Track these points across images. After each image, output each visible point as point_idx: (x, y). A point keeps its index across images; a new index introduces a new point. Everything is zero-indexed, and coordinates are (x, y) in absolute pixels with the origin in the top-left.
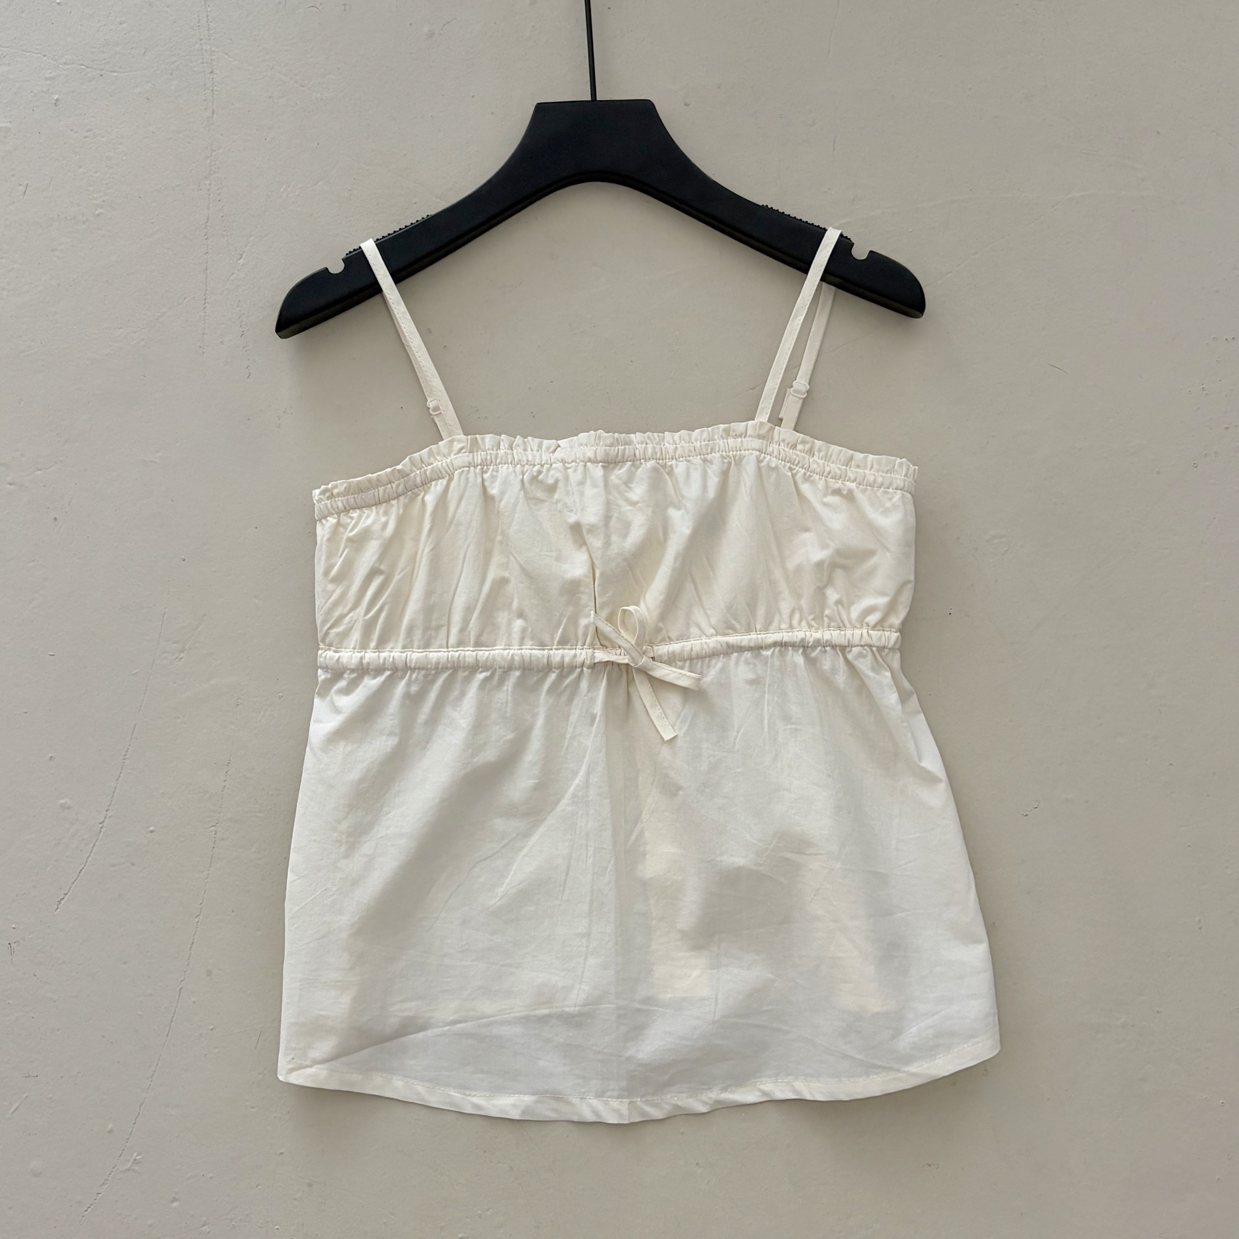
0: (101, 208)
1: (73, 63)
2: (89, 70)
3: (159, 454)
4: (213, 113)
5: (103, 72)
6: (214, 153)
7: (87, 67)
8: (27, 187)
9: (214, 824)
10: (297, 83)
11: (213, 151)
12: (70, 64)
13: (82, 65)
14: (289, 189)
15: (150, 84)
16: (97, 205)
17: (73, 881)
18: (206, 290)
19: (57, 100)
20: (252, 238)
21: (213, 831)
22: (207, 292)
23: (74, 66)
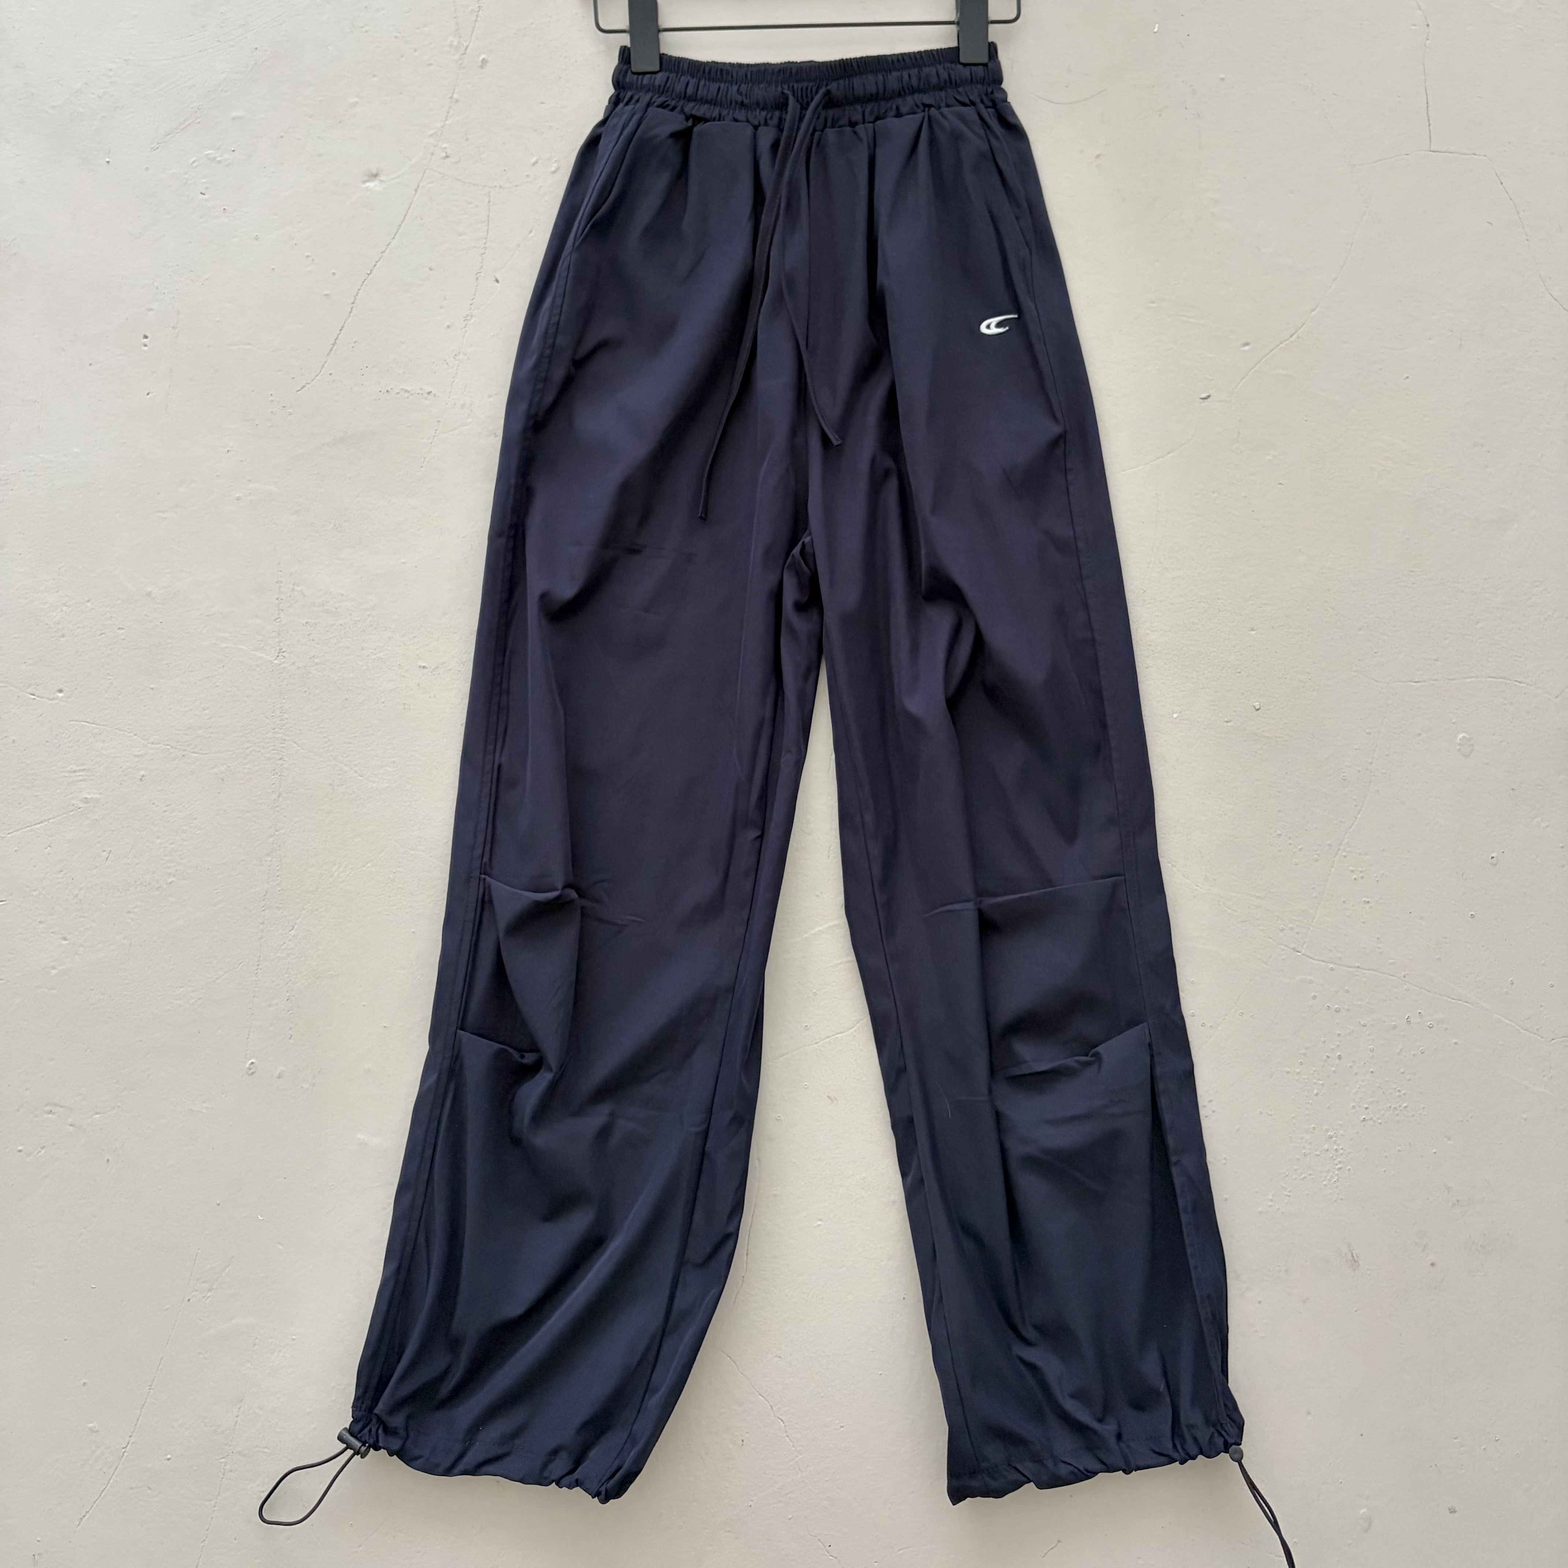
0: (174, 876)
1: (159, 744)
2: (173, 750)
3: (205, 1105)
4: (279, 796)
5: (186, 752)
6: (277, 833)
7: (172, 747)
8: (110, 853)
9: (225, 1456)
10: (356, 772)
11: (277, 831)
12: (157, 744)
13: (167, 745)
14: (341, 869)
15: (225, 766)
16: (170, 874)
17: (95, 1500)
18: (260, 957)
19: (143, 776)
20: (303, 912)
21: (222, 1463)
22: (261, 958)
23: (160, 745)
